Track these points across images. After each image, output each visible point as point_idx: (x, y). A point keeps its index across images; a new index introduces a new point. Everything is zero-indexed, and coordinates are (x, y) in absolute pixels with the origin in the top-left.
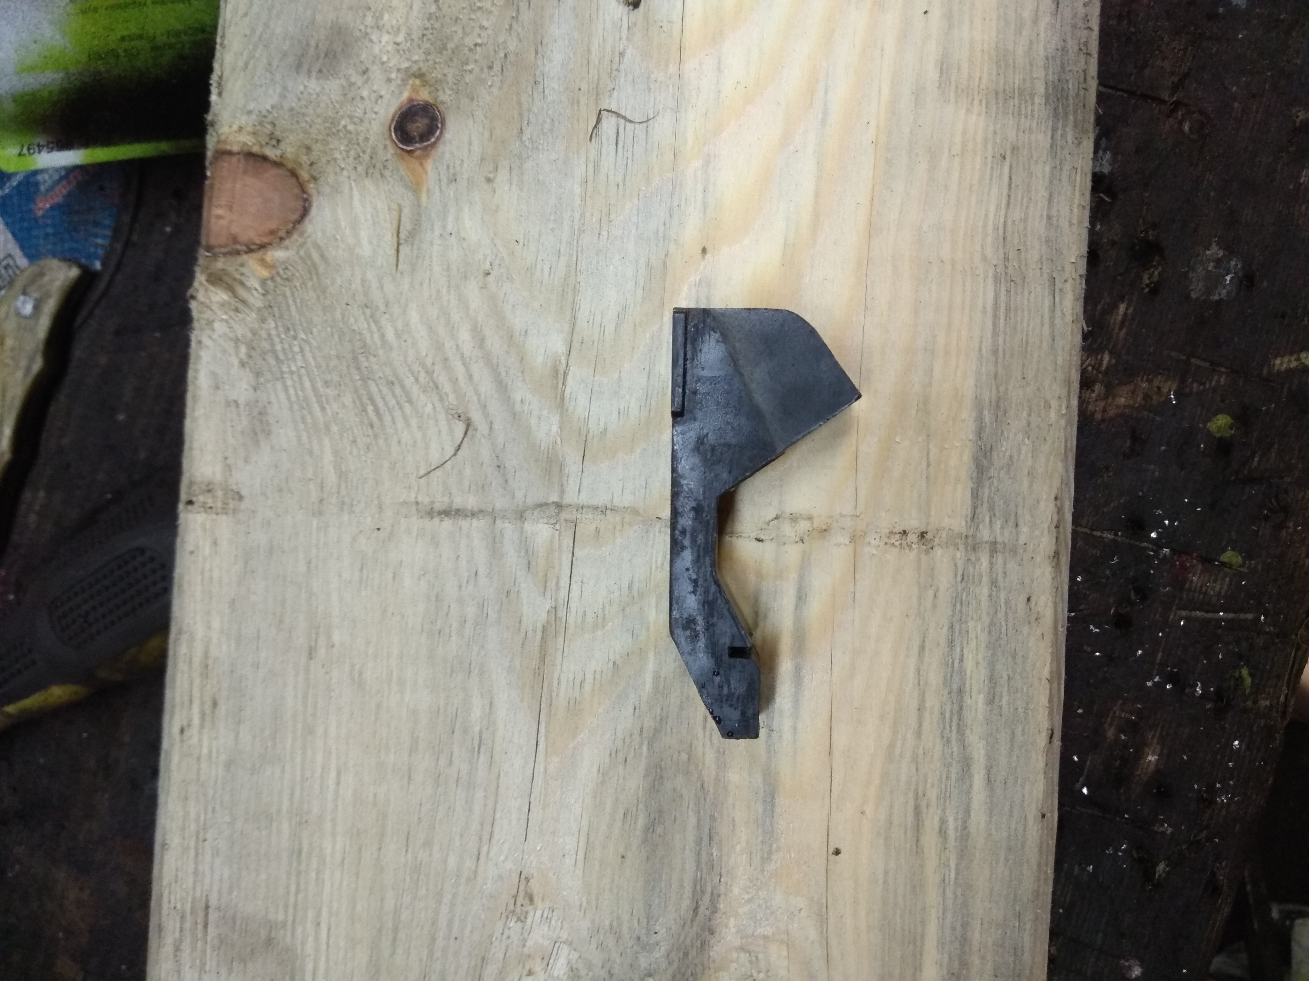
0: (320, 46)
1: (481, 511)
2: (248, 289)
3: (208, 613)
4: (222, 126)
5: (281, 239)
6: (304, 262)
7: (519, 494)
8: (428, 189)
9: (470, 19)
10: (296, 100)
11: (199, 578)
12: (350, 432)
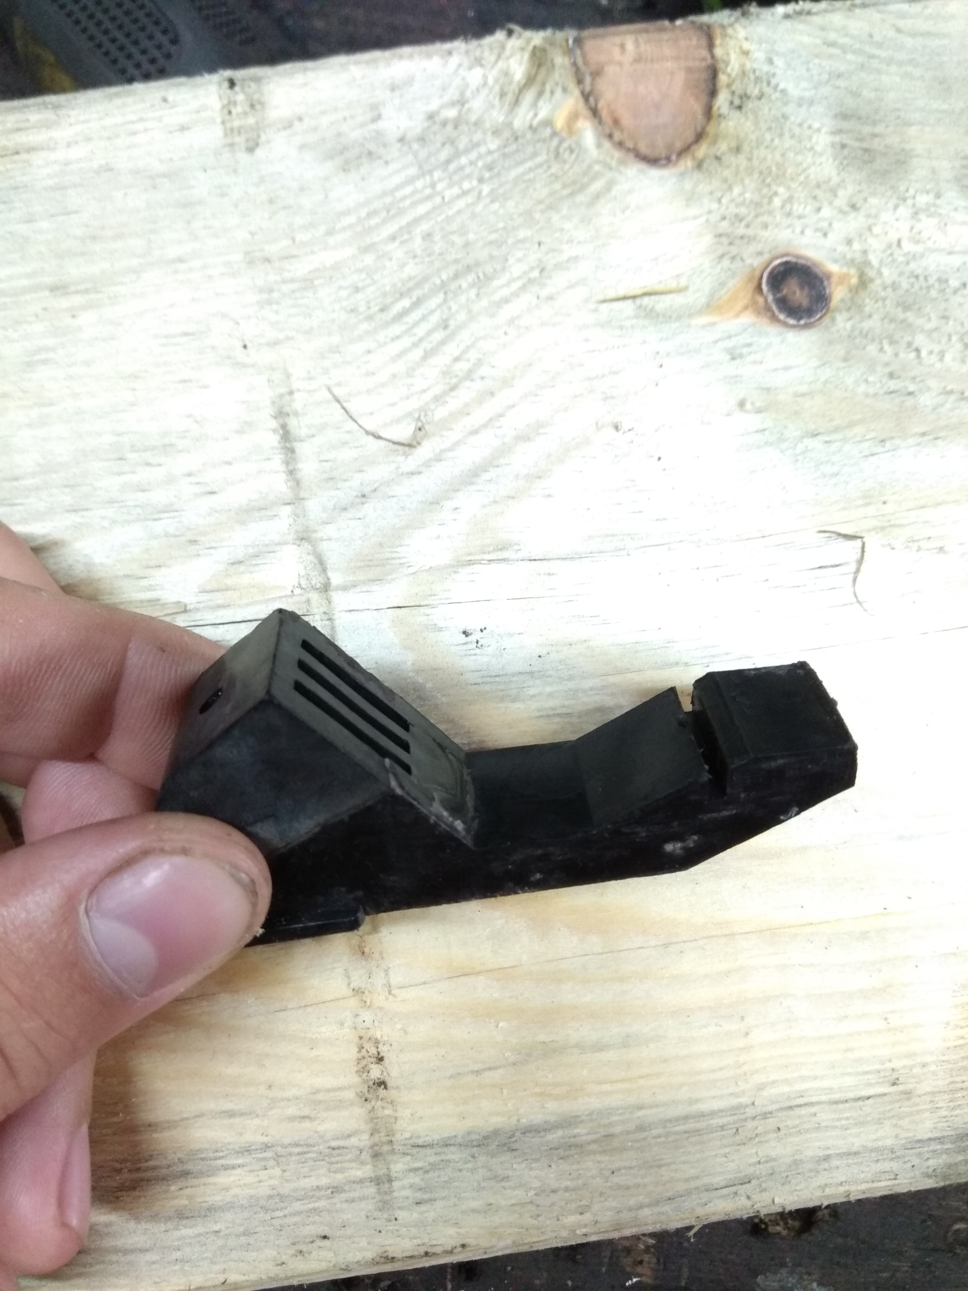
0: (877, 140)
1: (298, 482)
2: (535, 104)
3: (88, 139)
4: (745, 27)
5: (610, 136)
6: (585, 173)
7: (330, 531)
8: (714, 324)
9: (950, 336)
10: (799, 120)
11: (133, 117)
12: (368, 281)
